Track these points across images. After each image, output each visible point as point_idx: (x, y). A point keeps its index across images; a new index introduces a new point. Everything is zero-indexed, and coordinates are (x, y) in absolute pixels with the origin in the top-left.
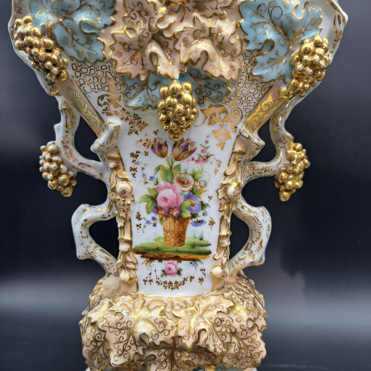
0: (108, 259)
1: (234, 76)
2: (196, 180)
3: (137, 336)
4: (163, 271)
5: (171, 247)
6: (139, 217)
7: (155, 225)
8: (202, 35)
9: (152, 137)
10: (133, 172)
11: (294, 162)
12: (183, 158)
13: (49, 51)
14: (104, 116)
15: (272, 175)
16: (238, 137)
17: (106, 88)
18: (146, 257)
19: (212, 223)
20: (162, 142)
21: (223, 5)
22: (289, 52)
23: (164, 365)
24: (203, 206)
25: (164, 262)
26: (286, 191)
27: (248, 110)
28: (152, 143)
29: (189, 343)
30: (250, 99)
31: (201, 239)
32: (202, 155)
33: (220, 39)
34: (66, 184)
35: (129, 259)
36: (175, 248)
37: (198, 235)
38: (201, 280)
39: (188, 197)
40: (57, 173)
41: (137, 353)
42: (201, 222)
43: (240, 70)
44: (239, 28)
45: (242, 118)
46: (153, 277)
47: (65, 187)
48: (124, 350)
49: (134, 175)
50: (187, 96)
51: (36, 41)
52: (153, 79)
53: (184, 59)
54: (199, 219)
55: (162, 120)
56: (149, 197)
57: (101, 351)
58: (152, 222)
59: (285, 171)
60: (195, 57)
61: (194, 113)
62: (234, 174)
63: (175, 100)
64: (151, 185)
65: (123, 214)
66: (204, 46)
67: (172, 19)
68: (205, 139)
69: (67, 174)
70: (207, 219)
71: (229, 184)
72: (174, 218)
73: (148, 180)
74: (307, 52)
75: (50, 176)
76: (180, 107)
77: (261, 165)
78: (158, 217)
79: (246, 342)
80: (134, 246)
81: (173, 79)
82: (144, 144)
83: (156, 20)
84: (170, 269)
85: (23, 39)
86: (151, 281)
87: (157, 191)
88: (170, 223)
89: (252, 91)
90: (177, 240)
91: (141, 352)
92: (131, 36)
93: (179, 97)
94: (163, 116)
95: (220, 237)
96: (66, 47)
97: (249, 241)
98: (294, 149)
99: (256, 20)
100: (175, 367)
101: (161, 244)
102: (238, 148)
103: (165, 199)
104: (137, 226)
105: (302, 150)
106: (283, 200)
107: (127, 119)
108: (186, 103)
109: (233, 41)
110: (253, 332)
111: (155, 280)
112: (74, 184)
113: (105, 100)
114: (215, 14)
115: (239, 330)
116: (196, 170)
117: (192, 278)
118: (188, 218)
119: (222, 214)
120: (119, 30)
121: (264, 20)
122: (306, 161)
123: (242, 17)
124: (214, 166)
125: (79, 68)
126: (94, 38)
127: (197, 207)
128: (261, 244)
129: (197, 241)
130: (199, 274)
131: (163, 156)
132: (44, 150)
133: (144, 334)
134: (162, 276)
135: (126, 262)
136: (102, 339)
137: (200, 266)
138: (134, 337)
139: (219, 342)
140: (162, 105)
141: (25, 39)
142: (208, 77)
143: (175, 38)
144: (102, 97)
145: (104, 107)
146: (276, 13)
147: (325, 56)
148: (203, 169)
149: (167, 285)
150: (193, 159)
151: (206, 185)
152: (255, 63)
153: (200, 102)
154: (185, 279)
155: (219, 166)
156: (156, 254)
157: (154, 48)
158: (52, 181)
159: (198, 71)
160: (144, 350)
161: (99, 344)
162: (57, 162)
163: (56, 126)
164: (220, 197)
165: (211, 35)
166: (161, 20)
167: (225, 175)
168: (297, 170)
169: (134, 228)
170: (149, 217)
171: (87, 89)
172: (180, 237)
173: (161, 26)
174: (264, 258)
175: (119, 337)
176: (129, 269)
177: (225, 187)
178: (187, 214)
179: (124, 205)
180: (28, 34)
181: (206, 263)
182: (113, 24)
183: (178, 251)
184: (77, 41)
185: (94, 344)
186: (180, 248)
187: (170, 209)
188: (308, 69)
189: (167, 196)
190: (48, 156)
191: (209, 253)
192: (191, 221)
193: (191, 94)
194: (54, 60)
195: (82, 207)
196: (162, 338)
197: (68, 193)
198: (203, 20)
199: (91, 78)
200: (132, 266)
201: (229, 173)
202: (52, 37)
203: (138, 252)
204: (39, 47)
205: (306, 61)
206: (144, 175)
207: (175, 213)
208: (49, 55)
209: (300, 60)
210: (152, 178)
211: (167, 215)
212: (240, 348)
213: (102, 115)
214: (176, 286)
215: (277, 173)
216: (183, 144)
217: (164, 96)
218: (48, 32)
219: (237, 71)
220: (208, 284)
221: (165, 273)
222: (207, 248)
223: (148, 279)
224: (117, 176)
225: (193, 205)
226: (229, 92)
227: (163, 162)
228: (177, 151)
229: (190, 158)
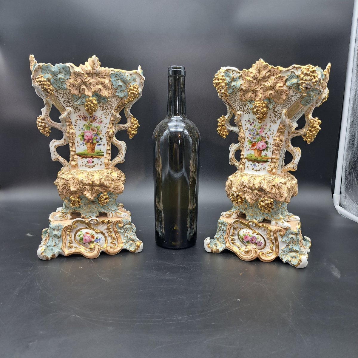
0: (64, 161)
1: (109, 96)
2: (98, 129)
3: (80, 181)
4: (87, 162)
5: (89, 153)
6: (78, 142)
7: (84, 145)
8: (99, 83)
9: (82, 114)
10: (75, 126)
11: (133, 125)
12: (93, 122)
13: (49, 86)
14: (65, 107)
15: (126, 129)
16: (112, 115)
17: (67, 98)
18: (81, 157)
19: (104, 145)
20: (86, 116)
21: (105, 75)
22: (127, 89)
23: (89, 192)
24: (101, 139)
25: (87, 158)
26: (131, 135)
27: (115, 106)
28: (82, 116)
29: (98, 183)
30: (115, 103)
31: (100, 151)
32: (100, 121)
33: (104, 84)
34: (47, 132)
35: (74, 157)
36: (91, 154)
37: (99, 149)
38: (101, 165)
39: (95, 136)
40: (44, 127)
41: (80, 187)
42: (100, 145)
43: (111, 94)
44: (110, 81)
45: (113, 109)
46: (84, 164)
47: (47, 133)
48: (75, 186)
49: (76, 127)
50: (94, 102)
51: (45, 83)
52: (83, 95)
53: (93, 91)
54: (100, 143)
55: (86, 109)
56: (81, 135)
57: (67, 188)
58: (83, 144)
59: (130, 128)
60: (97, 90)
61: (97, 107)
62: (111, 128)
63: (91, 103)
64: (82, 131)
65: (72, 141)
66: (100, 86)
67: (89, 78)
68: (101, 115)
69: (48, 127)
70: (102, 143)
71: (109, 131)
72: (90, 143)
73: (81, 129)
74: (131, 89)
75: (41, 128)
76: (92, 105)
77: (121, 125)
78: (84, 142)
79: (117, 184)
80: (76, 153)
81: (90, 97)
82: (80, 117)
83: (84, 79)
84: (89, 161)
85: (41, 82)
86: (83, 165)
87: (84, 133)
88: (89, 145)
89: (115, 100)
90: (92, 151)
91: (81, 187)
92: (77, 83)
93: (92, 102)
94: (86, 108)
95: (107, 150)
96: (54, 85)
97: (119, 154)
98: (134, 120)
99: (115, 79)
100: (93, 193)
101: (86, 152)
102: (112, 119)
103: (87, 136)
104: (77, 145)
105: (136, 120)
106: (130, 138)
107: (73, 108)
108: (94, 104)
109: (108, 85)
110: (119, 181)
111: (84, 165)
112: (50, 132)
113: (66, 101)
114: (103, 77)
115: (114, 180)
116: (98, 126)
117: (98, 164)
118: (96, 143)
119: (108, 141)
120: (72, 81)
121: (118, 79)
122: (138, 125)
123: (111, 78)
124: (104, 125)
125: (57, 91)
126: (64, 82)
127: (99, 139)
128: (123, 154)
129: (99, 151)
130: (100, 163)
131: (86, 121)
132: (38, 118)
133: (82, 180)
134: (87, 163)
135: (74, 158)
136: (67, 184)
137: (100, 160)
138: (78, 181)
139: (108, 183)
140: (86, 104)
141: (42, 83)
142: (101, 96)
143: (90, 84)
144: (65, 101)
145: (66, 104)
146: (122, 77)
147: (137, 91)
148: (100, 126)
149: (88, 167)
150: (97, 122)
151: (102, 131)
152: (116, 91)
153: (99, 103)
154: (95, 165)
155: (106, 125)
156: (84, 156)
157: (83, 87)
158: (42, 130)
159: (98, 94)
160: (82, 186)
161: (66, 185)
162: (44, 123)
163: (42, 109)
164: (107, 135)
165: (102, 83)
166: (85, 79)
167: (108, 128)
168: (135, 127)
169: (76, 146)
170: (82, 142)
171: (60, 98)
172: (93, 150)
173: (86, 81)
174: (124, 160)
175: (73, 182)
176: (75, 161)
177: (108, 132)
178: (95, 142)
179: (72, 138)
180: (43, 81)
181: (103, 159)
182: (70, 78)
183: (92, 155)
184: (58, 83)
185: (64, 185)
186: (93, 154)
187: (89, 140)
188: (132, 95)
189: (88, 135)
190: (41, 121)
191: (103, 155)
192: (96, 144)
193: (96, 101)
194: (51, 89)
195: (54, 140)
196: (88, 182)
197: (48, 135)
198: (99, 79)
199: (61, 94)
200: (75, 160)
201: (109, 127)
202: (50, 82)
203: (78, 155)
204: (46, 85)
205: (131, 92)
206: (79, 127)
207: (91, 141)
208: (49, 87)
209: (130, 91)
210: (82, 129)
211: (88, 142)
212: (115, 186)
213: (64, 107)
214: (92, 167)
215: (127, 129)
216: (93, 117)
217: (87, 101)
218: (49, 80)
219: (110, 94)
220: (103, 166)
221: (88, 162)
222: (103, 154)
223: (82, 165)
224: (69, 128)
225: (97, 138)
226: (108, 100)
227: (86, 123)
228: (91, 119)
229: (96, 122)
